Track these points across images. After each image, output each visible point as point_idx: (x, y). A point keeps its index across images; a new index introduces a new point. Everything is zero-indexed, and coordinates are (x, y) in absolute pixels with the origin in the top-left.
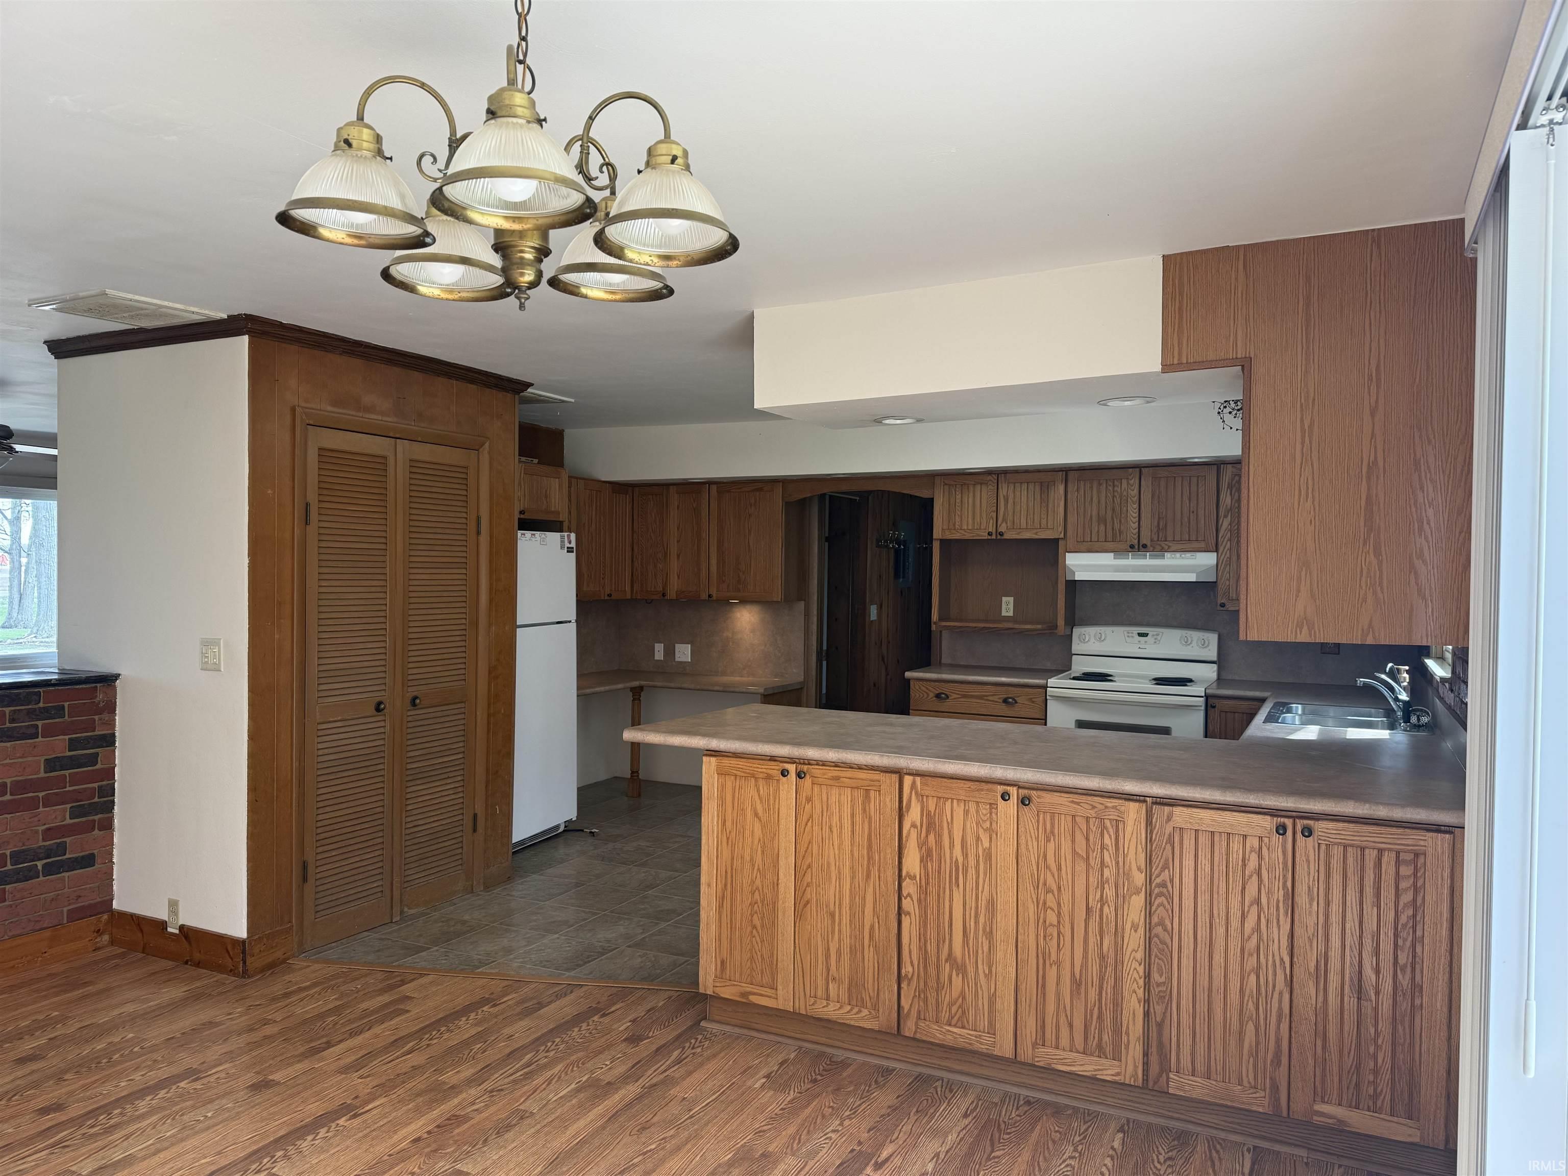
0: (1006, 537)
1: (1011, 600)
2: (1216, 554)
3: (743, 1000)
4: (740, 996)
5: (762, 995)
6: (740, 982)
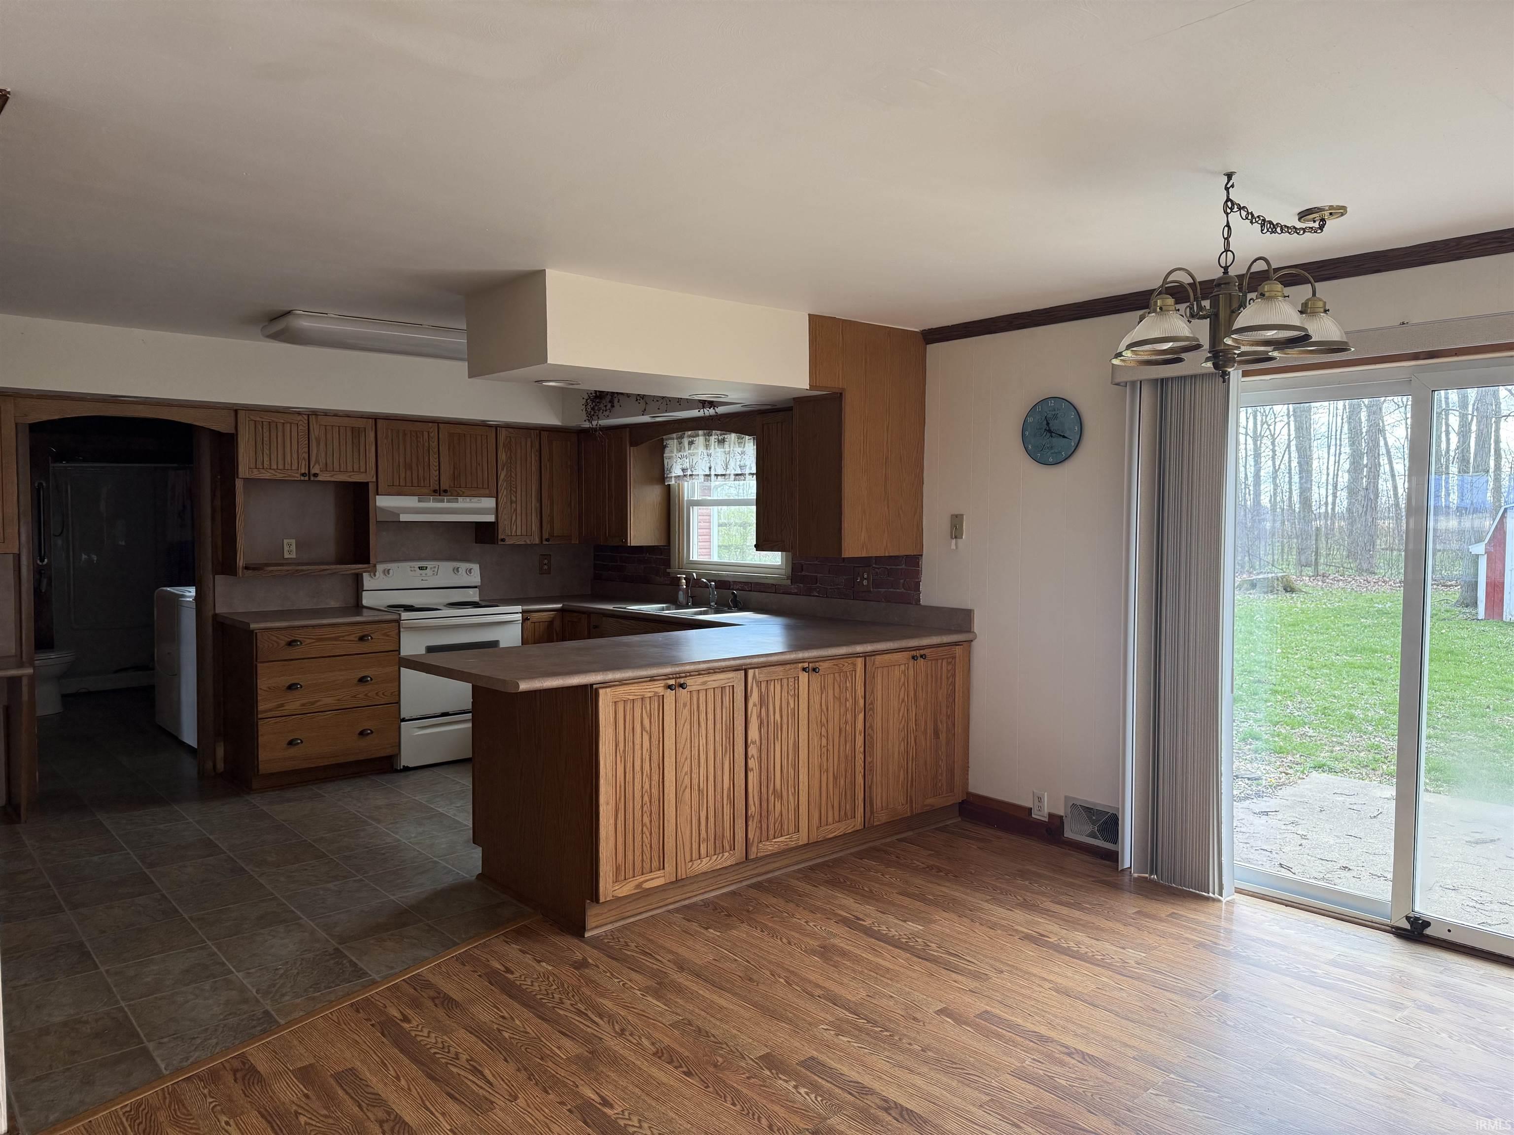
0: (320, 478)
1: (293, 541)
2: (494, 500)
3: (636, 891)
4: (635, 889)
5: (653, 879)
6: (634, 877)
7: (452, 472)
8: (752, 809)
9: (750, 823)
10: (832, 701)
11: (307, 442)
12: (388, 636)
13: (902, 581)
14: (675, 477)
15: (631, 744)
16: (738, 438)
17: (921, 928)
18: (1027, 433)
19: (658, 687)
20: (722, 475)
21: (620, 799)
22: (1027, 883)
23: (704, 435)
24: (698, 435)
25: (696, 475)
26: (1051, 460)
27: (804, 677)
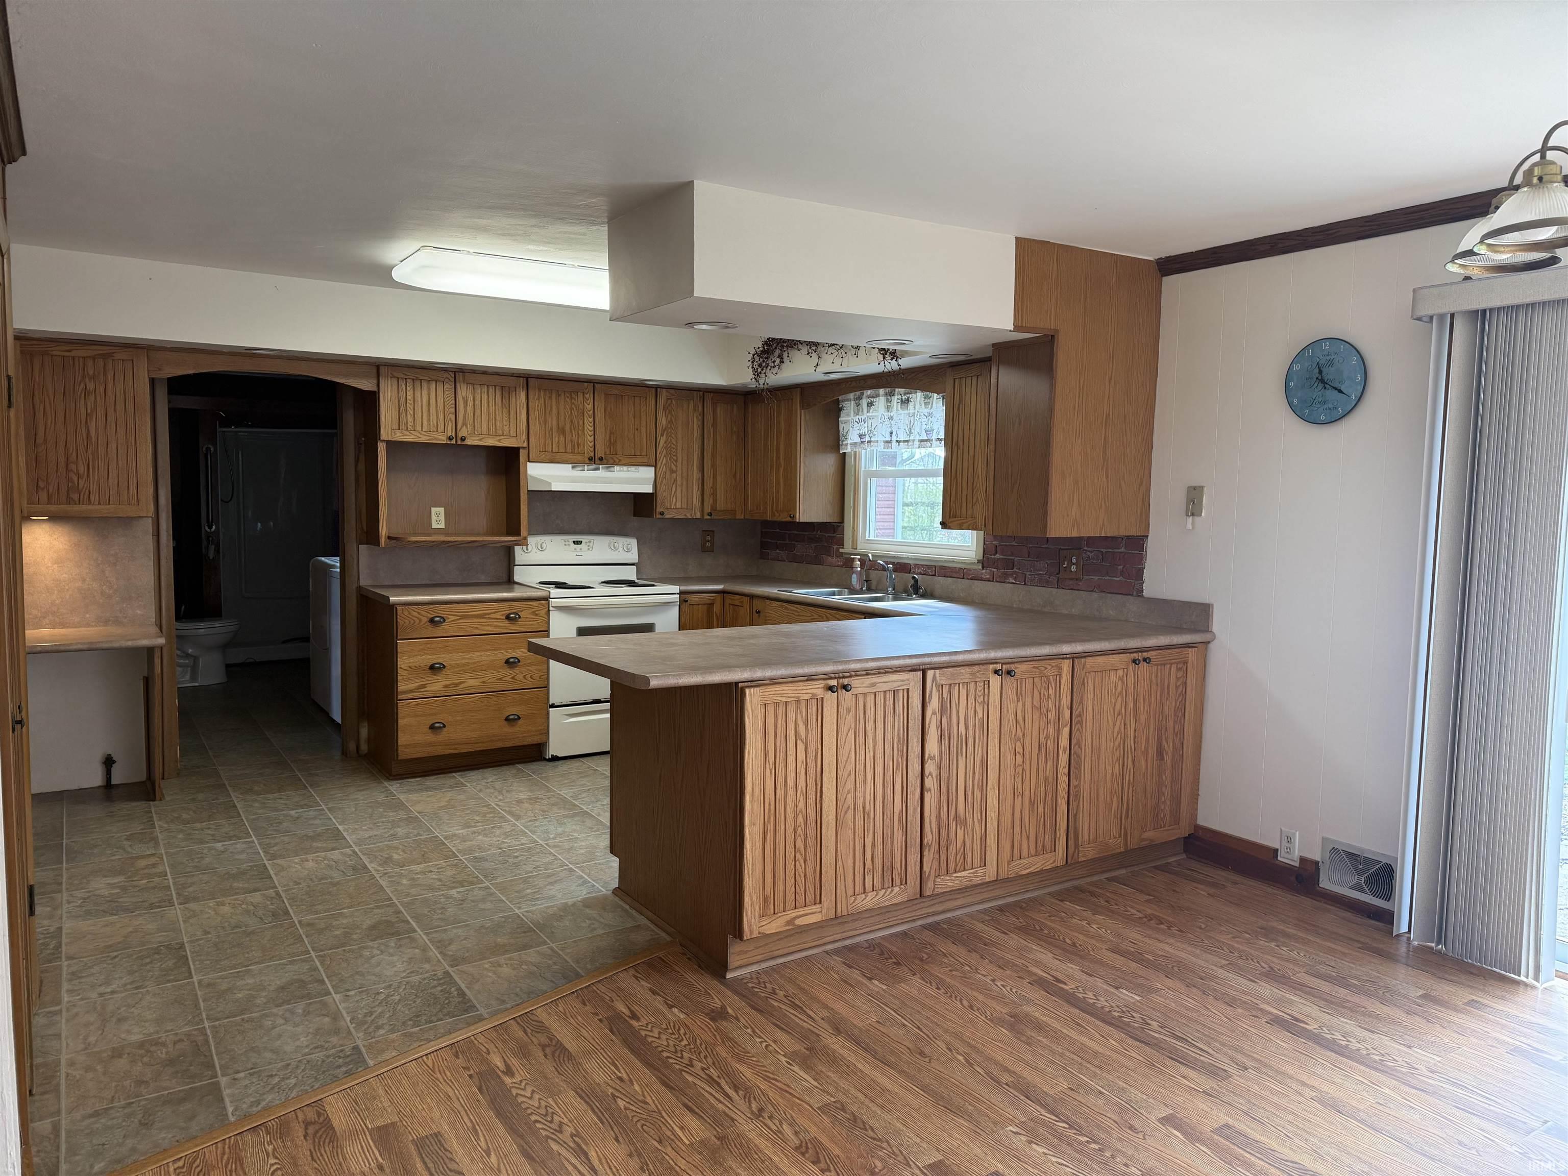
0: (469, 442)
1: (441, 510)
2: (653, 469)
3: (788, 928)
4: (786, 925)
5: (807, 915)
6: (784, 911)
7: (608, 438)
8: (928, 838)
9: (926, 853)
10: (1030, 710)
11: (454, 401)
12: (537, 615)
13: (1121, 567)
14: (851, 444)
15: (783, 755)
16: (925, 398)
17: (1138, 998)
18: (1292, 384)
19: (817, 688)
20: (904, 441)
21: (769, 818)
22: (1273, 945)
23: (886, 394)
24: (878, 396)
25: (874, 442)
26: (1323, 417)
27: (995, 681)
